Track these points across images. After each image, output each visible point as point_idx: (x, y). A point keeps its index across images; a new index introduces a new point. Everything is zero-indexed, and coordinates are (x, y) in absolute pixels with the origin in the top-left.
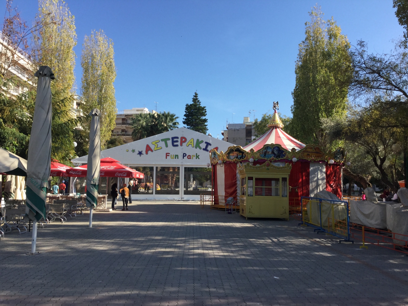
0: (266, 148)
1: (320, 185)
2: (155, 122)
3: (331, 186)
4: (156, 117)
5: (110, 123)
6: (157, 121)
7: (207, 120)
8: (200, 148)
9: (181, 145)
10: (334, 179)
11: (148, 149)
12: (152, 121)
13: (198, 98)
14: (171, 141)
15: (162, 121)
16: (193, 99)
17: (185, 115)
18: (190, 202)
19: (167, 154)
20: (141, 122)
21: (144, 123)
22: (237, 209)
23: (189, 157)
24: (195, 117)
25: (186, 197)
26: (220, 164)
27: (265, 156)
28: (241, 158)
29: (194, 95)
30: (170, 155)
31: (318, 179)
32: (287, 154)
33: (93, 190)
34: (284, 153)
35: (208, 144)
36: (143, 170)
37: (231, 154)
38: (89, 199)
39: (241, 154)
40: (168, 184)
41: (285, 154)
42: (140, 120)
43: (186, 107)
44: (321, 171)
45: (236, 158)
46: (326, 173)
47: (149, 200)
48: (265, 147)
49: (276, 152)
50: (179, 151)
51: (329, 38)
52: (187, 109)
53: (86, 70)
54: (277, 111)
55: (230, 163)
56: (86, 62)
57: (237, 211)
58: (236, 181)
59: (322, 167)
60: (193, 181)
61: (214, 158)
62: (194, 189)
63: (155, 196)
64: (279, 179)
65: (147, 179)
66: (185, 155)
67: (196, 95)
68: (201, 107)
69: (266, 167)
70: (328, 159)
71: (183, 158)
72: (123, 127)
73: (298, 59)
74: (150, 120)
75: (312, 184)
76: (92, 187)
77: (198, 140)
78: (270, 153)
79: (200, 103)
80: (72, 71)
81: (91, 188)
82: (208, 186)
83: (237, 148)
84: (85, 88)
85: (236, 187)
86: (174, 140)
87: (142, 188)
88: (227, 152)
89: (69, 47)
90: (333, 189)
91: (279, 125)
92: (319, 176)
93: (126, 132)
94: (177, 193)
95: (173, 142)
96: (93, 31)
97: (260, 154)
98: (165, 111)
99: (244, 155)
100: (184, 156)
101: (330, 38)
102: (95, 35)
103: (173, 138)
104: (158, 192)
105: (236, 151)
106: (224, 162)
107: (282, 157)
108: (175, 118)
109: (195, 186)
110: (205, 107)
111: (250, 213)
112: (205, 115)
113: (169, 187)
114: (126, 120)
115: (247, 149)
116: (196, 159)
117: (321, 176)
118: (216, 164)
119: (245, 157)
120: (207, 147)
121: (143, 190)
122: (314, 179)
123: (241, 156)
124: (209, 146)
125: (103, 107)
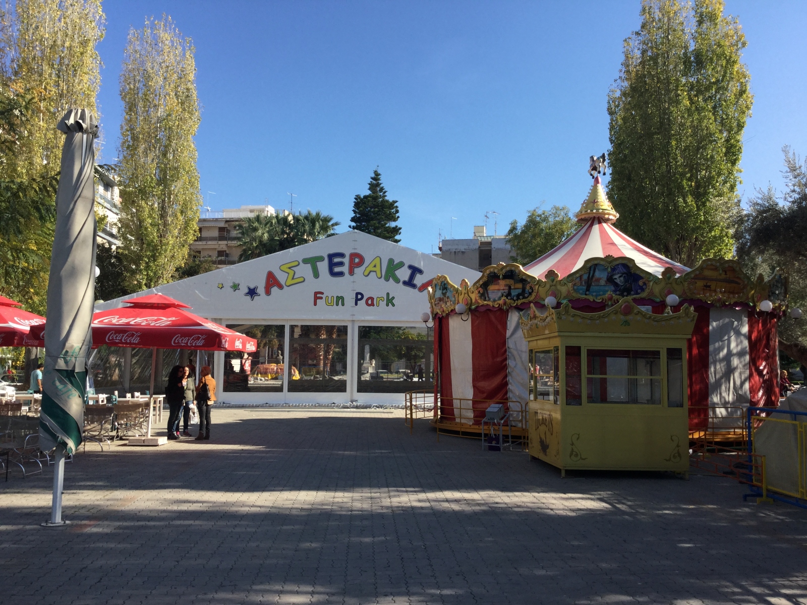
0: (590, 268)
1: (735, 368)
2: (288, 234)
3: (760, 373)
4: (292, 222)
5: (185, 228)
6: (292, 231)
7: (400, 229)
8: (397, 281)
9: (351, 272)
10: (765, 354)
11: (272, 282)
12: (283, 232)
13: (380, 182)
14: (326, 261)
15: (305, 231)
16: (369, 184)
17: (353, 220)
18: (373, 410)
19: (316, 293)
20: (260, 232)
21: (266, 236)
22: (513, 437)
23: (371, 302)
24: (375, 224)
25: (364, 398)
26: (461, 314)
27: (588, 289)
28: (521, 297)
29: (373, 175)
30: (324, 298)
31: (730, 354)
32: (651, 283)
33: (64, 390)
34: (641, 283)
35: (415, 270)
36: (261, 337)
37: (492, 288)
38: (50, 422)
39: (520, 285)
40: (316, 365)
41: (645, 284)
42: (255, 229)
43: (355, 202)
44: (738, 333)
45: (507, 297)
46: (749, 337)
47: (272, 406)
48: (589, 265)
49: (619, 279)
50: (345, 286)
51: (697, 21)
52: (357, 205)
53: (131, 107)
54: (600, 180)
55: (488, 310)
56: (130, 89)
57: (513, 442)
58: (506, 359)
59: (739, 320)
60: (371, 359)
61: (440, 300)
62: (372, 376)
63: (287, 396)
64: (658, 353)
65: (272, 355)
66: (359, 297)
67: (376, 177)
68: (387, 201)
69: (622, 317)
70: (756, 299)
71: (356, 304)
72: (221, 246)
73: (623, 75)
74: (277, 229)
75: (715, 368)
76: (61, 382)
77: (391, 261)
78: (603, 282)
79: (385, 192)
80: (93, 100)
81: (58, 383)
82: (401, 370)
83: (508, 269)
84: (128, 148)
85: (506, 376)
86: (334, 261)
87: (259, 375)
88: (481, 282)
89: (84, 43)
90: (764, 382)
91: (609, 214)
92: (733, 345)
93: (227, 255)
94: (341, 387)
95: (332, 265)
96: (147, 20)
97: (575, 285)
98: (309, 209)
99: (528, 288)
100: (357, 300)
101: (700, 22)
102: (153, 27)
103: (331, 257)
104: (295, 387)
105: (506, 277)
106: (470, 309)
107: (637, 293)
108: (333, 225)
109: (374, 371)
110: (397, 202)
111: (573, 457)
112: (395, 219)
113: (318, 373)
114: (228, 231)
115: (537, 271)
116: (387, 305)
117: (737, 345)
118: (448, 315)
119: (530, 294)
120: (412, 277)
121: (261, 380)
122: (719, 353)
123: (520, 291)
124: (418, 276)
125: (171, 191)
